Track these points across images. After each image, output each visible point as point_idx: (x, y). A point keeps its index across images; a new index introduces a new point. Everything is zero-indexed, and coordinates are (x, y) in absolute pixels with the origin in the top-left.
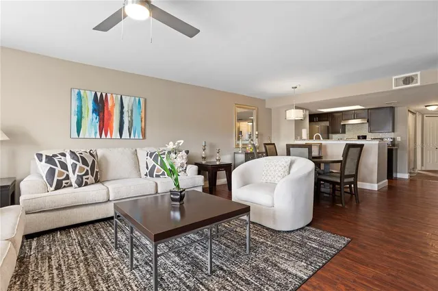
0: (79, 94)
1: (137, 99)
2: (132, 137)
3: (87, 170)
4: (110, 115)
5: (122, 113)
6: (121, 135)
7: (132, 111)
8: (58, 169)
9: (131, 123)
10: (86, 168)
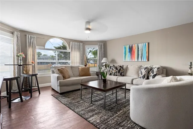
0: (125, 47)
1: (144, 44)
2: (142, 60)
3: (117, 71)
4: (134, 52)
5: (138, 51)
6: (138, 60)
7: (142, 49)
8: (111, 70)
9: (142, 54)
10: (117, 70)
